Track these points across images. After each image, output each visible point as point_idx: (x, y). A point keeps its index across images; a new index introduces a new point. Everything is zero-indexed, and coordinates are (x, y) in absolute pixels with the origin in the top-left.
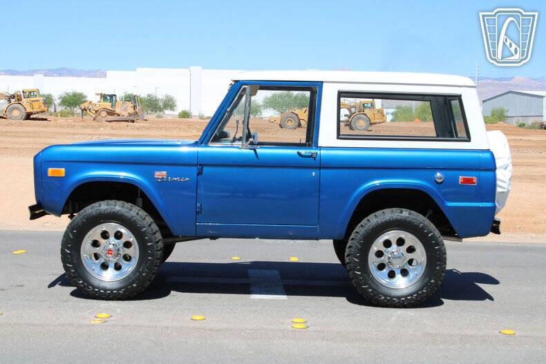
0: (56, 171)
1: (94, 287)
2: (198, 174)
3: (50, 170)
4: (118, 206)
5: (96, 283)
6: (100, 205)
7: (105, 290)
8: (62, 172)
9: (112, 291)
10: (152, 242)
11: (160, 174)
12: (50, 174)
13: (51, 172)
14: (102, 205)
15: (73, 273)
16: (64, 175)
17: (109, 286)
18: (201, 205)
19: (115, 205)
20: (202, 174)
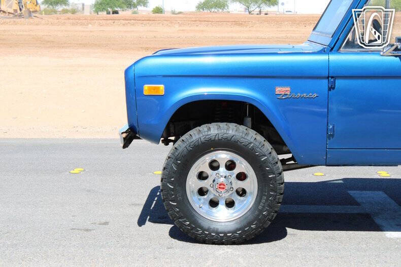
0: (154, 89)
1: (203, 229)
2: (330, 89)
3: (146, 87)
4: (231, 130)
5: (205, 225)
6: (209, 129)
7: (218, 233)
8: (161, 88)
9: (225, 233)
10: (274, 174)
11: (282, 90)
12: (146, 93)
13: (147, 89)
14: (212, 129)
15: (178, 212)
16: (162, 93)
17: (221, 227)
18: (334, 127)
19: (228, 129)
20: (334, 88)
